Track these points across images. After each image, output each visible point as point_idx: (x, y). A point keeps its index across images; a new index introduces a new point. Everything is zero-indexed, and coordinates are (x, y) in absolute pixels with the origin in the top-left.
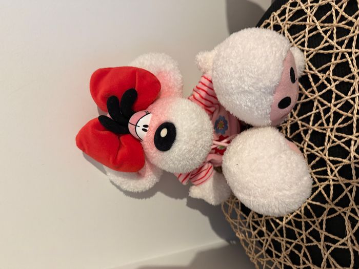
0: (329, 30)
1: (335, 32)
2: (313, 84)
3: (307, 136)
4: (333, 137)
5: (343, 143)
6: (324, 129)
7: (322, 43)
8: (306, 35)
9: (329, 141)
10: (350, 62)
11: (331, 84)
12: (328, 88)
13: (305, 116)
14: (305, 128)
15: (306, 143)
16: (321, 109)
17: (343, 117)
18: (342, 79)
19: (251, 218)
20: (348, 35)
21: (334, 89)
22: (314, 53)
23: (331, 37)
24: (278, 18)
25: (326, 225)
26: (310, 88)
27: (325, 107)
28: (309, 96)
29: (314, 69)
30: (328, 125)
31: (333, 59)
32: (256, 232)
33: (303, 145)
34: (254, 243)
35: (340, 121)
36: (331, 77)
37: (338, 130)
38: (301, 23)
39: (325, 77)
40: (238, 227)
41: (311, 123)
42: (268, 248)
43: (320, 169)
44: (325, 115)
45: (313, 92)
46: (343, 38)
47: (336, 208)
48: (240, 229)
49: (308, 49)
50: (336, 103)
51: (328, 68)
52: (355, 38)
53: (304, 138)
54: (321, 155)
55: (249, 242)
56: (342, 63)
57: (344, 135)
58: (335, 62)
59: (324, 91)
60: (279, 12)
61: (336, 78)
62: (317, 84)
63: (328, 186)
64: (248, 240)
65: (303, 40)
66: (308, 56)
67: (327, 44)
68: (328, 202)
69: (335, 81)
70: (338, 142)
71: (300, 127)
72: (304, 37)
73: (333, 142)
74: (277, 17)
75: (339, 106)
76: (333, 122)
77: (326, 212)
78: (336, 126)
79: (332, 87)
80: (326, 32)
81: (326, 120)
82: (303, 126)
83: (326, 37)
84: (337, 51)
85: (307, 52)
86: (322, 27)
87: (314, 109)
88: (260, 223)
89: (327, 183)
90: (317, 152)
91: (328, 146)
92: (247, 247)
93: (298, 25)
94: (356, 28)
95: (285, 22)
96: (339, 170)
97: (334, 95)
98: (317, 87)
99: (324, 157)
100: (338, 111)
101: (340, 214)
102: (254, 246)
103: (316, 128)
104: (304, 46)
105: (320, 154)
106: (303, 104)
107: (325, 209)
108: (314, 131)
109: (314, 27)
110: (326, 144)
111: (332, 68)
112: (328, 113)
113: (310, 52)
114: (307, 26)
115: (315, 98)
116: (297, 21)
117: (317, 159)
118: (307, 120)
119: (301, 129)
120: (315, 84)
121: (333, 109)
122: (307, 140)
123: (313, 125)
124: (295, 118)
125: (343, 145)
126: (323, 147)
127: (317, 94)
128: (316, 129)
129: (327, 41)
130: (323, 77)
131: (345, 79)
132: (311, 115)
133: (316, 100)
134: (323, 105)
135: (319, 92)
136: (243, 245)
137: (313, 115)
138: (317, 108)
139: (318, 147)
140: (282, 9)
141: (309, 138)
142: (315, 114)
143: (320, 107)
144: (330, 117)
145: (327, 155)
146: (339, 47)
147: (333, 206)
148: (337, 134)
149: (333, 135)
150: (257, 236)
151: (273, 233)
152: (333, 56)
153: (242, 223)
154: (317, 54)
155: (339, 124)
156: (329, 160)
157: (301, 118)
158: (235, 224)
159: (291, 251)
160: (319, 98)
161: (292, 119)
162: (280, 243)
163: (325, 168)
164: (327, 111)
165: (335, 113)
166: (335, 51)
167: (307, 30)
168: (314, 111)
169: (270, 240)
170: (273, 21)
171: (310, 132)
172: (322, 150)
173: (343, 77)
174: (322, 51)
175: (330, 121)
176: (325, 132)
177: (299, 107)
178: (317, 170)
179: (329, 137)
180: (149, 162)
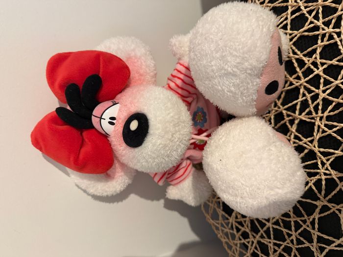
0: (313, 10)
1: (320, 11)
2: (298, 69)
3: (294, 126)
4: (323, 126)
5: (334, 132)
6: (313, 118)
7: (307, 24)
8: (289, 16)
9: (318, 131)
10: (339, 43)
11: (318, 69)
12: (315, 73)
13: (290, 105)
14: (291, 118)
15: (293, 134)
16: (309, 96)
17: (334, 104)
18: (330, 62)
19: (234, 219)
20: (335, 13)
21: (321, 74)
22: (298, 35)
23: (316, 17)
25: (318, 224)
26: (295, 74)
27: (313, 94)
28: (295, 83)
29: (299, 53)
30: (317, 113)
31: (319, 41)
32: (240, 233)
33: (290, 136)
34: (239, 245)
35: (330, 108)
36: (319, 61)
37: (329, 118)
38: (282, 4)
39: (311, 61)
40: (220, 228)
41: (297, 112)
42: (254, 251)
43: (309, 163)
44: (313, 103)
45: (298, 78)
46: (330, 17)
47: (330, 205)
48: (222, 231)
49: (291, 32)
50: (324, 88)
51: (314, 51)
53: (290, 129)
54: (310, 147)
55: (233, 245)
56: (330, 44)
57: (335, 124)
58: (323, 44)
59: (311, 76)
61: (324, 61)
62: (303, 69)
63: (320, 180)
64: (231, 243)
65: (285, 22)
66: (291, 40)
67: (312, 25)
68: (319, 199)
69: (323, 64)
70: (329, 132)
71: (285, 117)
72: (286, 19)
73: (324, 131)
75: (328, 92)
76: (322, 109)
77: (318, 210)
78: (326, 114)
79: (319, 71)
80: (310, 12)
81: (314, 108)
82: (288, 116)
83: (310, 18)
84: (324, 32)
85: (290, 34)
86: (306, 7)
87: (300, 96)
88: (244, 224)
89: (318, 177)
90: (305, 143)
91: (317, 136)
92: (231, 250)
93: (279, 7)
95: (265, 5)
96: (332, 162)
97: (322, 81)
98: (302, 73)
99: (313, 148)
100: (328, 97)
101: (334, 212)
102: (238, 249)
103: (303, 117)
104: (287, 29)
105: (308, 145)
106: (288, 92)
107: (316, 206)
108: (301, 121)
109: (297, 7)
110: (315, 134)
111: (318, 51)
112: (316, 100)
113: (293, 35)
114: (290, 7)
115: (301, 85)
116: (277, 2)
117: (306, 151)
118: (293, 109)
119: (287, 119)
120: (300, 70)
121: (322, 96)
122: (294, 131)
123: (300, 114)
124: (279, 108)
125: (335, 135)
126: (312, 138)
127: (303, 81)
128: (304, 119)
129: (311, 23)
130: (309, 61)
131: (334, 62)
132: (297, 104)
133: (302, 87)
134: (310, 91)
135: (305, 78)
136: (226, 248)
137: (299, 103)
138: (304, 95)
139: (306, 138)
141: (295, 128)
142: (302, 101)
143: (307, 94)
144: (318, 104)
145: (316, 146)
146: (326, 28)
147: (326, 203)
148: (327, 122)
149: (323, 123)
150: (241, 237)
151: (259, 234)
152: (320, 37)
153: (225, 225)
154: (302, 37)
155: (330, 112)
156: (319, 151)
157: (286, 107)
158: (217, 225)
159: (280, 253)
160: (305, 84)
161: (276, 108)
162: (267, 246)
163: (315, 161)
164: (315, 98)
165: (324, 99)
166: (321, 32)
167: (289, 11)
168: (300, 99)
169: (255, 242)
171: (296, 122)
172: (311, 142)
173: (331, 60)
174: (306, 34)
175: (318, 109)
176: (313, 121)
177: (283, 96)
178: (307, 163)
179: (319, 127)
180: (119, 161)
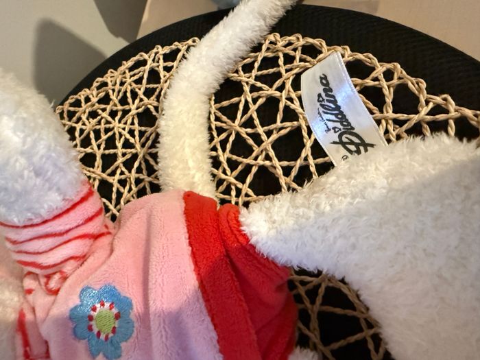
1: (231, 139)
20: (247, 157)
23: (223, 145)
24: (161, 61)
46: (239, 159)
52: (254, 170)
60: (167, 50)
67: (214, 154)
74: (161, 57)
80: (219, 131)
83: (217, 140)
84: (223, 176)
86: (217, 119)
94: (262, 152)
129: (215, 149)
140: (173, 47)
166: (220, 173)
170: (154, 60)
